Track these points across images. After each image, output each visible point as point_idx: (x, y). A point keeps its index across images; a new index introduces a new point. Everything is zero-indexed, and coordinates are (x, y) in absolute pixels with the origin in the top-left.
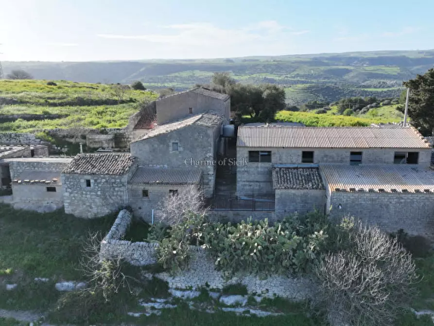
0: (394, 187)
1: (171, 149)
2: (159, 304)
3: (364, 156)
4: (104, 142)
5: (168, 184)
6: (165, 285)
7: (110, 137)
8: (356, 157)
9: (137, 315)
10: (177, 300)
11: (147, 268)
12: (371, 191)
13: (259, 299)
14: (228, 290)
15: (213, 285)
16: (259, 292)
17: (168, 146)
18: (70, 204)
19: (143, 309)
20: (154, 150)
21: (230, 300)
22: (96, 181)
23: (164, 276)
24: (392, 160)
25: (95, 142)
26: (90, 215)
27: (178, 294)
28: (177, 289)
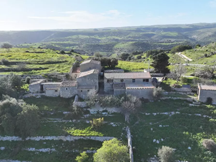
1: (87, 79)
2: (88, 115)
3: (136, 80)
4: (63, 77)
5: (87, 88)
6: (89, 111)
7: (65, 75)
8: (134, 81)
9: (83, 118)
10: (92, 114)
11: (85, 108)
13: (110, 113)
14: (103, 111)
15: (100, 111)
16: (110, 111)
17: (86, 79)
18: (62, 94)
19: (84, 117)
20: (83, 80)
21: (104, 113)
22: (69, 88)
23: (88, 109)
24: (142, 80)
25: (60, 77)
26: (67, 97)
27: (92, 113)
28: (92, 112)
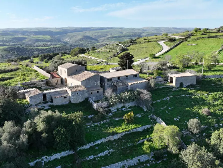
0: (137, 82)
2: (111, 114)
3: (129, 77)
6: (110, 110)
8: (127, 77)
9: (108, 117)
10: (113, 112)
11: (106, 107)
12: (136, 83)
13: (127, 108)
14: (122, 107)
15: (119, 107)
16: (127, 106)
18: (73, 100)
19: (108, 116)
21: (124, 109)
22: (80, 92)
23: (109, 108)
24: (133, 77)
27: (113, 111)
28: (112, 110)
